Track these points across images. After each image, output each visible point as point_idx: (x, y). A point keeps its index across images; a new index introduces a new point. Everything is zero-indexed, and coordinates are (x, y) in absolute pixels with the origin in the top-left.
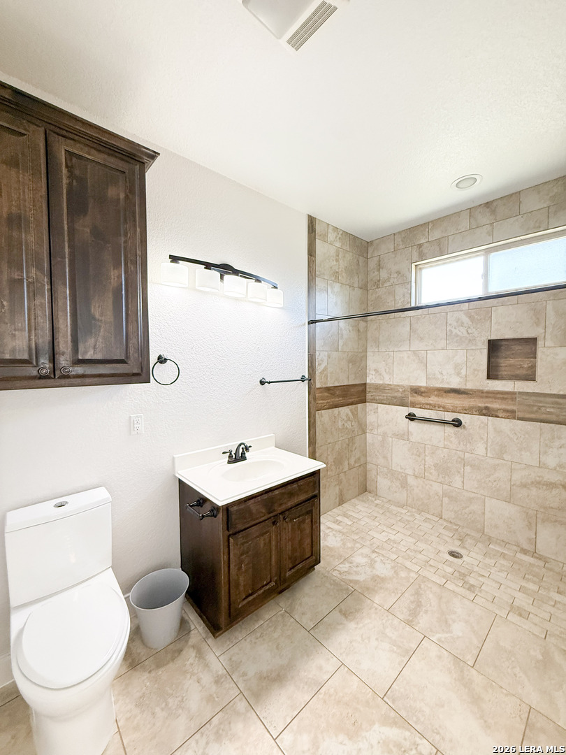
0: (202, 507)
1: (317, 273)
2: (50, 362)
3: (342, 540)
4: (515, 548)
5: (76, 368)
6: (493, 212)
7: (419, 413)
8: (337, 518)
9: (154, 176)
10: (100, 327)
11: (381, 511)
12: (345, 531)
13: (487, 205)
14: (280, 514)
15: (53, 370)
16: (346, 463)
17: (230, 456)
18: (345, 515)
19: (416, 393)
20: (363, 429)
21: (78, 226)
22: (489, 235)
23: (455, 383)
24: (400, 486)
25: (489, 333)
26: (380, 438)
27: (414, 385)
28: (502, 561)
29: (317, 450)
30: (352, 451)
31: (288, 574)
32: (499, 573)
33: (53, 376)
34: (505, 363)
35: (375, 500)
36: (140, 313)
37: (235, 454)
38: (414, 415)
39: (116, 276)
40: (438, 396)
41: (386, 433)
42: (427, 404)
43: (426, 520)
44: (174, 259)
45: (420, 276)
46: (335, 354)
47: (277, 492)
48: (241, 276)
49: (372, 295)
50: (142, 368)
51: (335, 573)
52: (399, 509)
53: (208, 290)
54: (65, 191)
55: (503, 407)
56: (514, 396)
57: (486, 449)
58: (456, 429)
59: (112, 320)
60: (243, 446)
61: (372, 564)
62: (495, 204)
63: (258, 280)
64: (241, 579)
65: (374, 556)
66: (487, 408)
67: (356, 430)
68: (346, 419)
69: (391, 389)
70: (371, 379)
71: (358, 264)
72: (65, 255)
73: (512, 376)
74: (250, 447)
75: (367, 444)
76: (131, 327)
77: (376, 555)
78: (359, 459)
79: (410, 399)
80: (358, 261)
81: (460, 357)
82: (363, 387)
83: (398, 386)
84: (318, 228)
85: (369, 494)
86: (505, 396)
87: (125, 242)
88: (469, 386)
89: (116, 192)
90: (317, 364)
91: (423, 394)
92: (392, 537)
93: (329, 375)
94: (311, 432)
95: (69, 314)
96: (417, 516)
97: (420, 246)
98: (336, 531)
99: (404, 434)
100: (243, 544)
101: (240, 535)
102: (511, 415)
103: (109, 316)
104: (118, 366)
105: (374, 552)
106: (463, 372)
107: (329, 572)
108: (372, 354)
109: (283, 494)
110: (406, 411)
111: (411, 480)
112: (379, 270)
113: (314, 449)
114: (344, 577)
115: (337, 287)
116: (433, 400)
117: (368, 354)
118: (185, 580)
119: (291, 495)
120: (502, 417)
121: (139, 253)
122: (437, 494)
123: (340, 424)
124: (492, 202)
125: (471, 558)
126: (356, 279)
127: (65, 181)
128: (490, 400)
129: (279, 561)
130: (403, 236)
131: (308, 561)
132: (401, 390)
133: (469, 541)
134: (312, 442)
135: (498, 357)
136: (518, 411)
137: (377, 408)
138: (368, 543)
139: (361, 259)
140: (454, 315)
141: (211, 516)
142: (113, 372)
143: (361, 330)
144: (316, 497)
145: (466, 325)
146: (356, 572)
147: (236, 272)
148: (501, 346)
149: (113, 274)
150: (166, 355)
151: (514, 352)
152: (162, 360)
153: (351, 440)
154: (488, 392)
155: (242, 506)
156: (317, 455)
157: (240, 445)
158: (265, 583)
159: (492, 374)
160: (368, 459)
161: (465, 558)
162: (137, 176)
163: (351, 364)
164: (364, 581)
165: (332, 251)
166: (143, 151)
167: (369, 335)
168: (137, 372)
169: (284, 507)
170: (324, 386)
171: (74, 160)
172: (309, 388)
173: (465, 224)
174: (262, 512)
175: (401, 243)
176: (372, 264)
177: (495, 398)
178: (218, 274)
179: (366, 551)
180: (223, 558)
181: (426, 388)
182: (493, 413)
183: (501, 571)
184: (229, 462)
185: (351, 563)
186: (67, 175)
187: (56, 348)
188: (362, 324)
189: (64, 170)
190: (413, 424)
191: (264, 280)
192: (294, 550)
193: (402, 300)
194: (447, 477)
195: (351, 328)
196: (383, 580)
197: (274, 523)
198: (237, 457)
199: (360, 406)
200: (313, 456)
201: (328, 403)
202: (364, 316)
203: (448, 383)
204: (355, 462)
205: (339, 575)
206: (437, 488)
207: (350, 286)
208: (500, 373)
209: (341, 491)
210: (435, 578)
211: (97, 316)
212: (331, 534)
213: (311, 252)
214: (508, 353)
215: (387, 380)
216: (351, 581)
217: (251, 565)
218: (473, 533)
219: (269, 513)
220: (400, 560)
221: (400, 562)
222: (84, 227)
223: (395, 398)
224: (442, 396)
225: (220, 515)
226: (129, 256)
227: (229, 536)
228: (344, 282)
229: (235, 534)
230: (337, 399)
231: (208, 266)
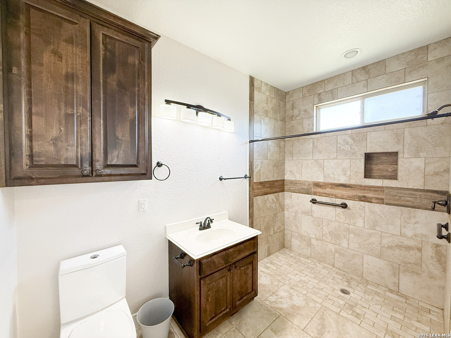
0: (183, 259)
1: (255, 111)
2: (89, 166)
3: (270, 280)
4: (385, 289)
5: (106, 170)
6: (368, 73)
7: (319, 199)
8: (267, 265)
9: (157, 51)
10: (121, 144)
11: (295, 261)
12: (272, 273)
13: (364, 68)
14: (233, 264)
15: (91, 172)
16: (272, 230)
17: (201, 226)
18: (271, 263)
19: (317, 186)
20: (282, 208)
21: (109, 80)
22: (365, 87)
23: (343, 180)
24: (306, 245)
25: (366, 149)
26: (293, 214)
27: (315, 181)
28: (377, 298)
29: (254, 221)
30: (275, 222)
31: (238, 303)
32: (374, 306)
33: (91, 176)
34: (376, 168)
35: (290, 253)
36: (147, 135)
37: (204, 224)
38: (316, 200)
39: (132, 112)
40: (331, 188)
41: (297, 211)
42: (324, 193)
43: (324, 268)
44: (168, 102)
45: (319, 113)
46: (265, 162)
47: (231, 250)
48: (209, 113)
49: (288, 125)
50: (147, 170)
51: (267, 303)
52: (306, 260)
53: (188, 121)
54: (101, 59)
55: (376, 196)
56: (383, 189)
57: (364, 223)
58: (344, 210)
59: (129, 139)
60: (208, 219)
61: (291, 297)
62: (369, 67)
63: (219, 115)
64: (208, 307)
65: (292, 291)
66: (364, 197)
67: (278, 208)
68: (272, 202)
69: (301, 183)
70: (288, 177)
71: (280, 106)
72: (101, 98)
73: (381, 176)
74: (213, 219)
75: (285, 218)
76: (141, 144)
77: (293, 291)
78: (280, 227)
79: (313, 190)
80: (280, 104)
81: (346, 163)
82: (283, 182)
83: (305, 181)
84: (256, 84)
85: (286, 249)
86: (377, 189)
87: (139, 91)
88: (352, 182)
89: (134, 60)
90: (254, 168)
91: (321, 187)
92: (303, 279)
93: (261, 174)
94: (251, 210)
95: (102, 136)
96: (318, 265)
97: (319, 94)
98: (266, 273)
99: (309, 212)
100: (209, 284)
101: (207, 279)
102: (381, 201)
103: (127, 138)
104: (132, 168)
105: (291, 288)
106: (348, 173)
107: (263, 301)
108: (288, 161)
109: (235, 251)
110: (310, 197)
111: (314, 242)
112: (293, 109)
113: (253, 220)
114: (273, 305)
115: (267, 119)
116: (328, 190)
117: (286, 161)
118: (172, 306)
119: (240, 252)
120: (374, 203)
121: (147, 98)
122: (331, 251)
123: (268, 205)
124: (367, 66)
125: (356, 294)
126: (279, 115)
127: (102, 53)
128: (366, 191)
129: (232, 294)
130: (308, 88)
131: (250, 295)
132: (307, 184)
133: (353, 283)
134: (251, 216)
135: (371, 164)
136: (386, 199)
137: (291, 195)
138: (287, 282)
139: (282, 103)
140: (341, 137)
141: (189, 266)
142: (128, 173)
143: (281, 147)
144: (256, 253)
145: (350, 143)
146: (280, 302)
147: (206, 110)
148: (373, 157)
149: (130, 110)
150: (162, 162)
151: (382, 161)
152: (159, 165)
153: (275, 215)
154: (365, 186)
155: (209, 259)
156: (254, 224)
157: (207, 219)
158: (223, 309)
159: (368, 174)
160: (286, 227)
161: (352, 294)
162: (146, 50)
163: (275, 167)
164: (286, 308)
165: (264, 97)
166: (150, 35)
167: (286, 150)
168: (144, 173)
169: (235, 260)
170: (259, 181)
171: (108, 40)
172: (250, 182)
173: (349, 80)
174: (221, 263)
175: (307, 93)
176: (288, 106)
177: (371, 190)
178: (195, 112)
179: (286, 287)
180: (197, 293)
181: (324, 183)
182: (368, 200)
183: (377, 304)
184: (200, 229)
185: (277, 296)
186: (104, 49)
187: (94, 157)
188: (282, 143)
189: (101, 46)
190: (315, 206)
191: (223, 115)
192: (241, 287)
193: (308, 128)
194: (337, 240)
195: (275, 145)
196: (299, 308)
197: (229, 270)
198: (205, 226)
199: (280, 193)
200: (252, 225)
201: (261, 192)
202: (283, 138)
203: (338, 180)
204: (278, 229)
205: (269, 304)
206: (331, 247)
207: (275, 119)
208: (372, 174)
209: (269, 248)
210: (333, 308)
211: (120, 137)
212: (263, 275)
213: (251, 98)
214: (378, 162)
215: (298, 178)
216: (278, 308)
217: (214, 298)
218: (356, 278)
219: (226, 264)
220: (309, 295)
221: (309, 296)
222: (113, 81)
223: (303, 189)
224: (334, 188)
225: (195, 265)
226: (140, 99)
227: (201, 279)
228: (271, 117)
229: (204, 277)
230: (267, 190)
231: (189, 106)
